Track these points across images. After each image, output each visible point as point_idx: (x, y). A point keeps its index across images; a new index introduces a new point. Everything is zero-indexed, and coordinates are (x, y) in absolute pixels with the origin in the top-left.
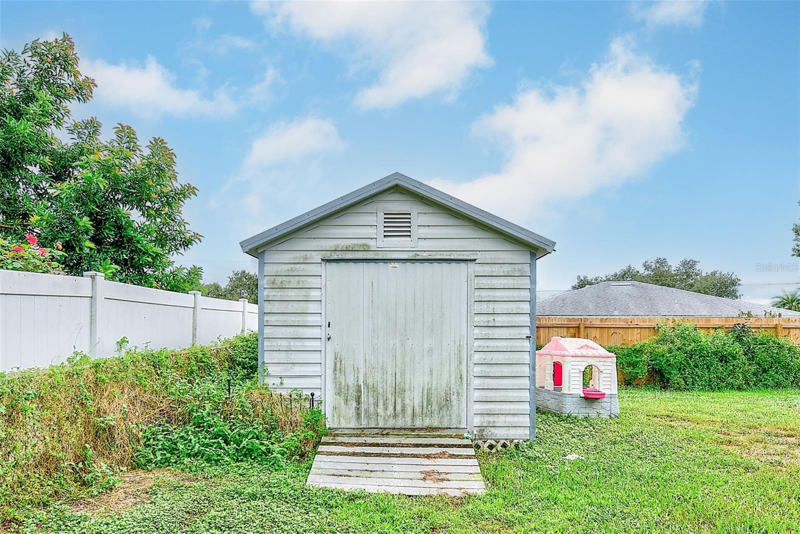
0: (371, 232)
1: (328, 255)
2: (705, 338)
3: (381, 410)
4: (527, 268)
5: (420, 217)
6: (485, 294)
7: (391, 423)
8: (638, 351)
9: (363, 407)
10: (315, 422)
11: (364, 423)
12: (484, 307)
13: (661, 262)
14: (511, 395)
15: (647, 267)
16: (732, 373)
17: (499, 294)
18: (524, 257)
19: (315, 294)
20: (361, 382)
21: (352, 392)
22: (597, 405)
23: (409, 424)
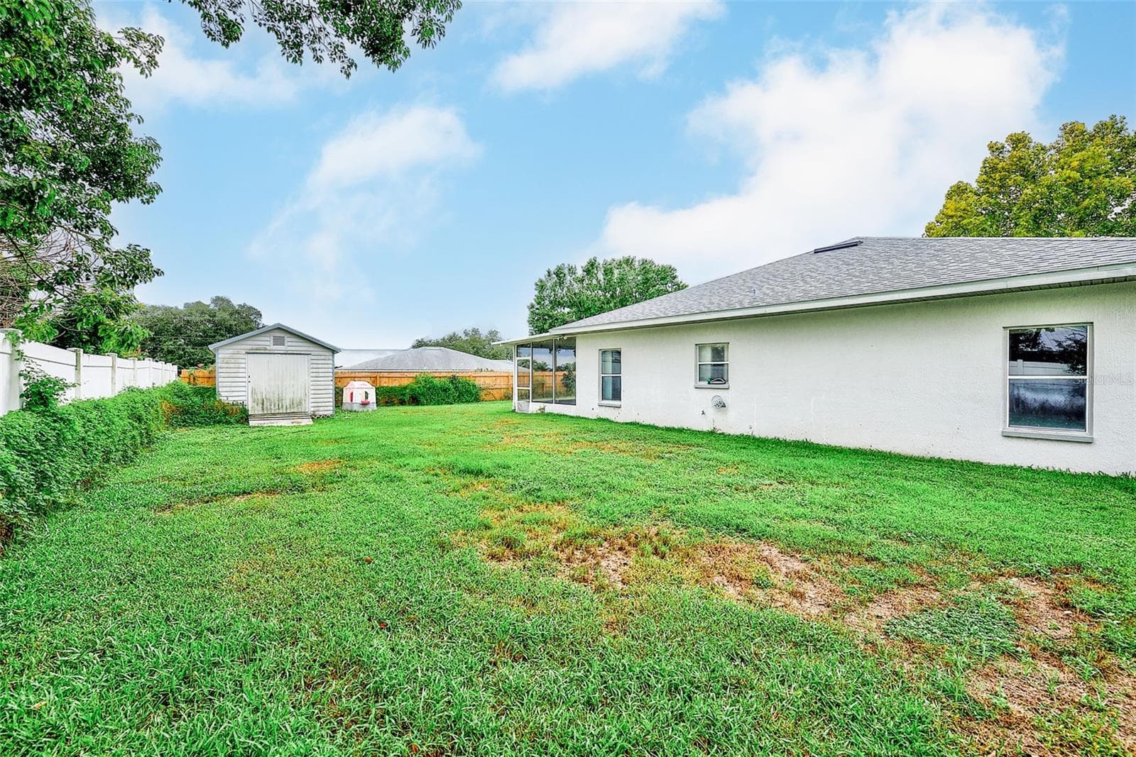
0: (268, 343)
1: (248, 351)
2: (436, 381)
3: (272, 407)
4: (331, 357)
5: (288, 339)
6: (315, 366)
7: (277, 412)
8: (405, 388)
9: (265, 406)
10: (245, 411)
11: (265, 412)
12: (314, 370)
13: (475, 331)
14: (327, 404)
15: (466, 334)
16: (448, 397)
17: (320, 366)
18: (329, 354)
19: (243, 365)
20: (264, 397)
21: (260, 401)
22: (367, 406)
23: (285, 411)
